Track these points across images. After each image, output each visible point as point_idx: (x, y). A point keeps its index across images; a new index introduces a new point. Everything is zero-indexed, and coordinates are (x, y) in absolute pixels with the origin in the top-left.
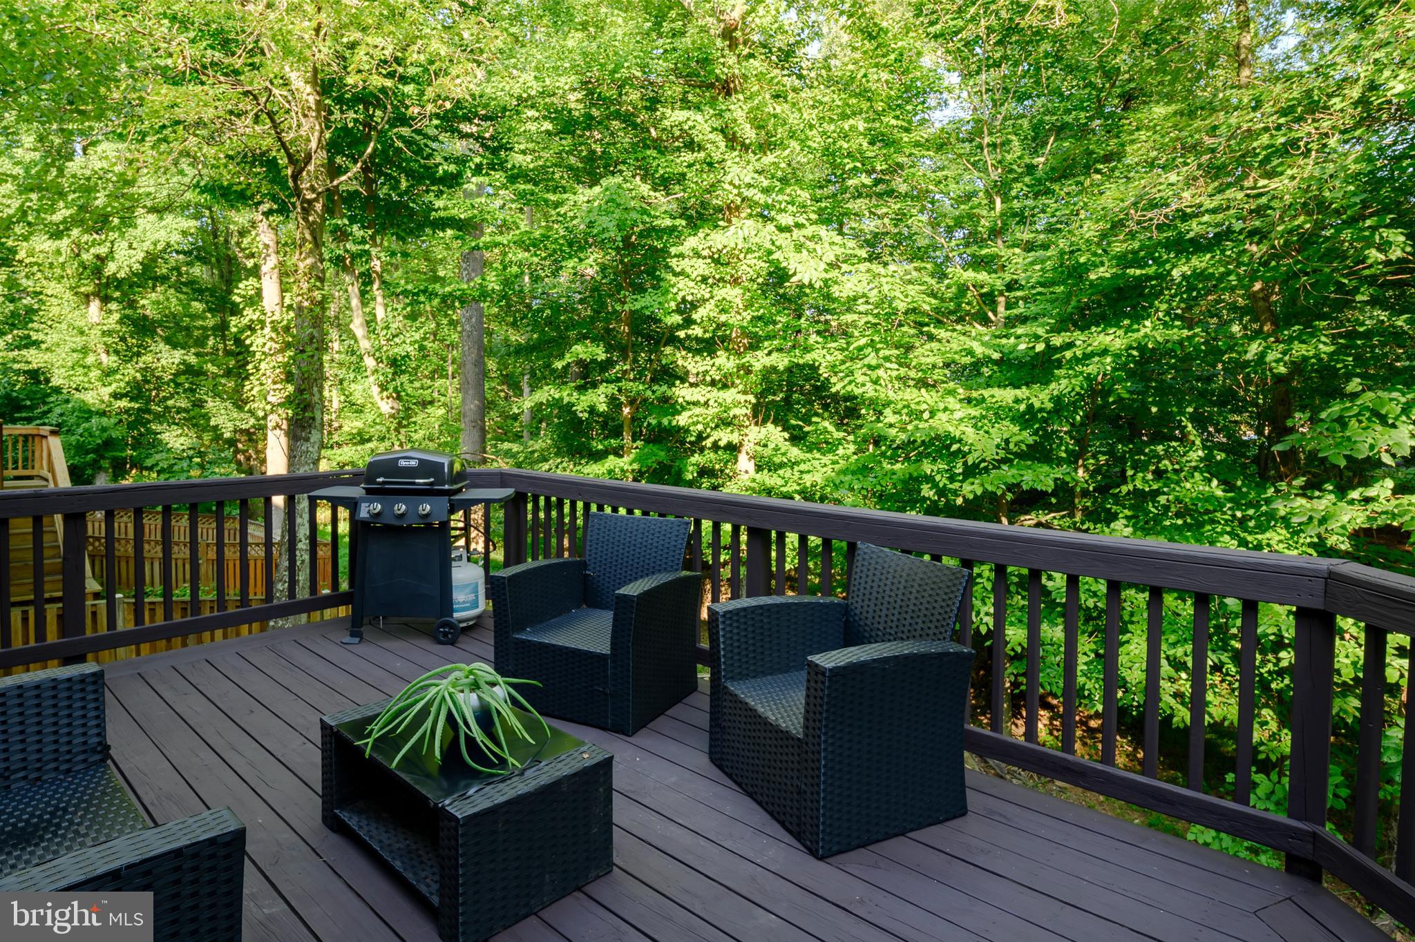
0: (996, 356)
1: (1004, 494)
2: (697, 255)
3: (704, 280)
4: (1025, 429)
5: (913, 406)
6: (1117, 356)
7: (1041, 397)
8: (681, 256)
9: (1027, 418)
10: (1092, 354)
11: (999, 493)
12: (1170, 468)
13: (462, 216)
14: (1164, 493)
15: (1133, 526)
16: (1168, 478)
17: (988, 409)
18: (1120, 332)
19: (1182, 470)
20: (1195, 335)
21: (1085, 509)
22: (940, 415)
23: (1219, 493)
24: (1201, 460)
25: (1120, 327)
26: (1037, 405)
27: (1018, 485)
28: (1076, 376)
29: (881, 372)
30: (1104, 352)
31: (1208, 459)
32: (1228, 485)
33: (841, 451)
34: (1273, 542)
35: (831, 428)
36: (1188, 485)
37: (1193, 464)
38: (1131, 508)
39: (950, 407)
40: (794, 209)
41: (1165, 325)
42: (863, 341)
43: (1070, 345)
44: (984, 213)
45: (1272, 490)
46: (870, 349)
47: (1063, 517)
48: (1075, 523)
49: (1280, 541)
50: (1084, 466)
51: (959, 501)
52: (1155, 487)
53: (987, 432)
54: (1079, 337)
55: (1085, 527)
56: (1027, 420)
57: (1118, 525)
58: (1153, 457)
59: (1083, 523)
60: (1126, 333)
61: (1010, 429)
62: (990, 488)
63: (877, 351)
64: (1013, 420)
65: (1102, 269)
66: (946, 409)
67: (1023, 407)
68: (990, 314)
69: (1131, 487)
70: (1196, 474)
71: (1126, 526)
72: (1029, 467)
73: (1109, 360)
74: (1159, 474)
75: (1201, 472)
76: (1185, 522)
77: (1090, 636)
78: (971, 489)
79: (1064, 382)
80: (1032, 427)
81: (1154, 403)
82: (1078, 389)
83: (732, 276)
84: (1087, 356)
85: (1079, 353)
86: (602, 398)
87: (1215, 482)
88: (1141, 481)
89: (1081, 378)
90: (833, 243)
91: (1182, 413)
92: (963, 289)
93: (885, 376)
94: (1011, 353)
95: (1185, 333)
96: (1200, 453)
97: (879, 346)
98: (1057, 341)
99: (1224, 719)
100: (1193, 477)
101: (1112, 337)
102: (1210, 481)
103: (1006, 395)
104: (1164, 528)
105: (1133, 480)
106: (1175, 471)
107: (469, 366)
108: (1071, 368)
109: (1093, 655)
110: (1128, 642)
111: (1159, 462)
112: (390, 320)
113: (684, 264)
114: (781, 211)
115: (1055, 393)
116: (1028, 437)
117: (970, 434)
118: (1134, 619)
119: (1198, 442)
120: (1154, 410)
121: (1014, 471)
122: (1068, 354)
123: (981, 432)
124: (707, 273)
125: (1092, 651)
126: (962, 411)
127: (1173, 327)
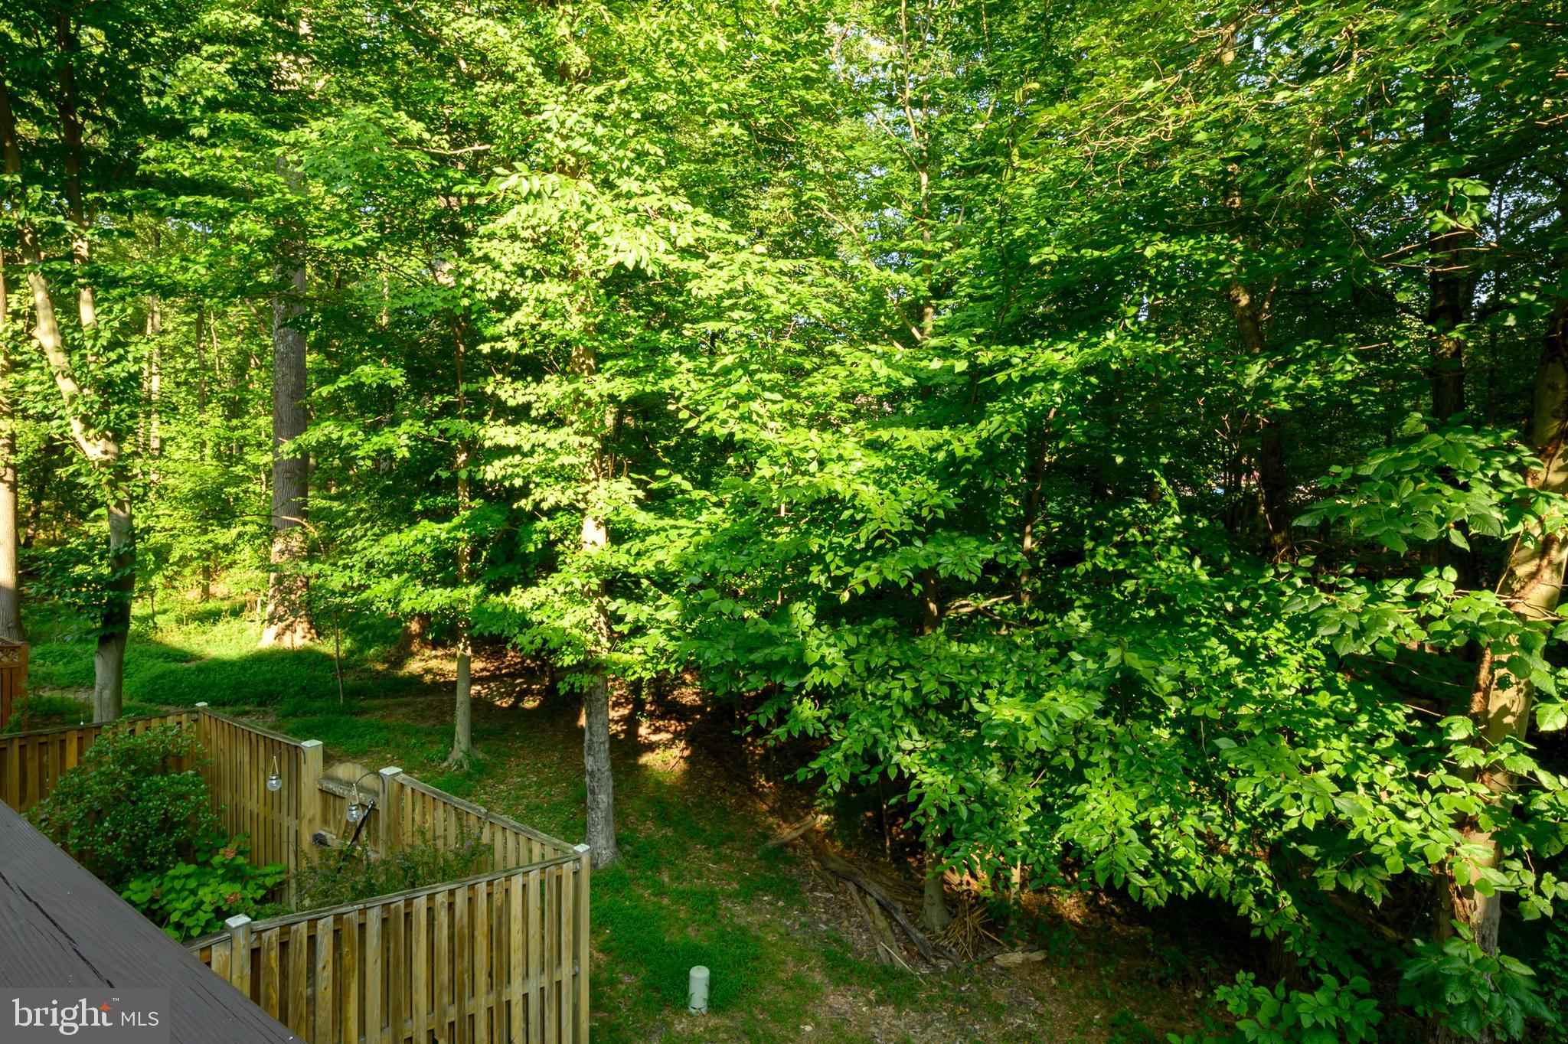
0: (908, 382)
1: (910, 586)
2: (514, 237)
3: (521, 270)
4: (947, 487)
5: (796, 453)
6: (1069, 380)
7: (964, 441)
8: (491, 237)
9: (948, 472)
10: (1033, 379)
11: (903, 583)
12: (1140, 539)
13: (187, 174)
14: (1131, 577)
15: (1094, 618)
16: (1137, 554)
17: (898, 459)
18: (1073, 347)
19: (1153, 543)
20: (1176, 350)
21: (1033, 593)
22: (831, 466)
23: (1204, 577)
24: (1177, 527)
25: (1073, 341)
26: (960, 452)
27: (933, 571)
28: (1012, 411)
29: (755, 405)
30: (1052, 374)
31: (1187, 526)
32: (1216, 568)
33: (704, 517)
34: (1271, 643)
35: (687, 485)
36: (1163, 565)
37: (1169, 534)
38: (1091, 593)
39: (846, 454)
40: (643, 172)
41: (1135, 337)
42: (729, 360)
43: (1006, 364)
44: (906, 193)
45: (1272, 572)
46: (740, 372)
47: (1006, 602)
48: (1021, 611)
49: (1279, 641)
50: (1033, 535)
51: (845, 596)
52: (1121, 567)
53: (894, 492)
54: (1017, 353)
55: (1033, 617)
56: (952, 474)
57: (1074, 616)
58: (1118, 524)
59: (1030, 610)
60: (1081, 349)
61: (924, 488)
62: (890, 577)
63: (752, 374)
64: (931, 474)
65: (1047, 250)
66: (840, 458)
67: (941, 456)
68: (914, 331)
69: (1089, 565)
70: (1173, 548)
71: (1083, 619)
72: (952, 542)
73: (1057, 386)
74: (1125, 548)
75: (1179, 546)
76: (1158, 613)
77: (1035, 777)
78: (865, 577)
79: (997, 419)
80: (956, 484)
81: (1119, 451)
82: (1014, 429)
83: (562, 268)
84: (1027, 381)
85: (1015, 375)
86: (404, 440)
87: (1198, 562)
88: (1103, 557)
89: (1020, 414)
90: (696, 223)
91: (1154, 464)
92: (878, 295)
93: (762, 411)
94: (930, 379)
95: (1161, 348)
96: (1177, 519)
97: (753, 367)
98: (986, 358)
99: (1209, 886)
100: (1169, 551)
101: (1062, 354)
102: (1191, 559)
103: (919, 438)
104: (1132, 622)
105: (1093, 556)
106: (1145, 543)
107: (282, 398)
108: (1008, 400)
109: (1038, 808)
110: (1083, 797)
111: (1126, 531)
112: (101, 326)
113: (488, 247)
114: (622, 173)
115: (984, 435)
116: (949, 498)
117: (869, 494)
118: (1093, 759)
119: (1174, 504)
120: (1119, 460)
121: (930, 548)
122: (1001, 378)
123: (886, 492)
124: (522, 260)
125: (1036, 799)
126: (865, 461)
127: (1145, 339)
